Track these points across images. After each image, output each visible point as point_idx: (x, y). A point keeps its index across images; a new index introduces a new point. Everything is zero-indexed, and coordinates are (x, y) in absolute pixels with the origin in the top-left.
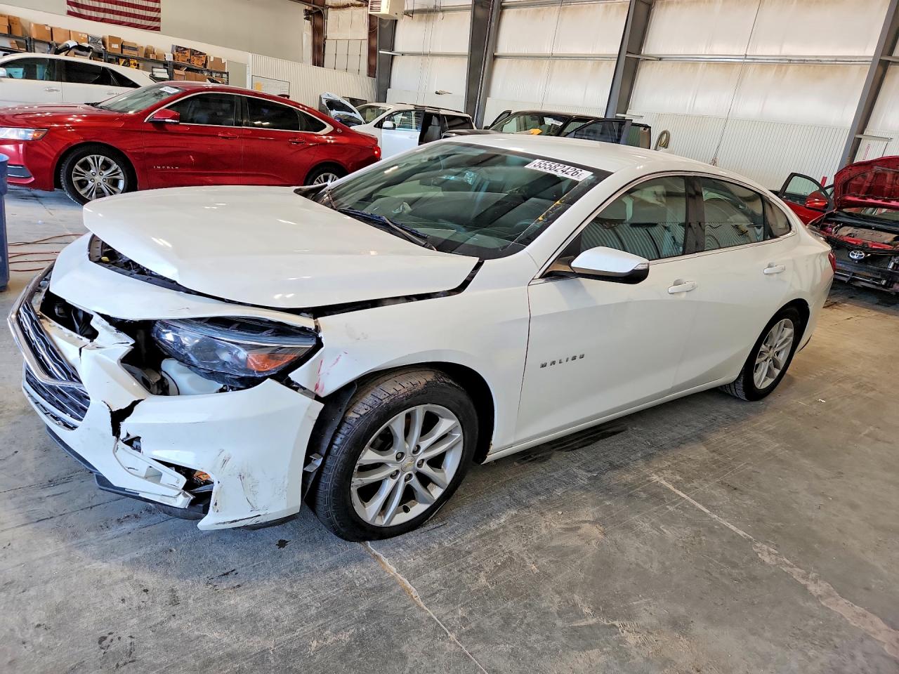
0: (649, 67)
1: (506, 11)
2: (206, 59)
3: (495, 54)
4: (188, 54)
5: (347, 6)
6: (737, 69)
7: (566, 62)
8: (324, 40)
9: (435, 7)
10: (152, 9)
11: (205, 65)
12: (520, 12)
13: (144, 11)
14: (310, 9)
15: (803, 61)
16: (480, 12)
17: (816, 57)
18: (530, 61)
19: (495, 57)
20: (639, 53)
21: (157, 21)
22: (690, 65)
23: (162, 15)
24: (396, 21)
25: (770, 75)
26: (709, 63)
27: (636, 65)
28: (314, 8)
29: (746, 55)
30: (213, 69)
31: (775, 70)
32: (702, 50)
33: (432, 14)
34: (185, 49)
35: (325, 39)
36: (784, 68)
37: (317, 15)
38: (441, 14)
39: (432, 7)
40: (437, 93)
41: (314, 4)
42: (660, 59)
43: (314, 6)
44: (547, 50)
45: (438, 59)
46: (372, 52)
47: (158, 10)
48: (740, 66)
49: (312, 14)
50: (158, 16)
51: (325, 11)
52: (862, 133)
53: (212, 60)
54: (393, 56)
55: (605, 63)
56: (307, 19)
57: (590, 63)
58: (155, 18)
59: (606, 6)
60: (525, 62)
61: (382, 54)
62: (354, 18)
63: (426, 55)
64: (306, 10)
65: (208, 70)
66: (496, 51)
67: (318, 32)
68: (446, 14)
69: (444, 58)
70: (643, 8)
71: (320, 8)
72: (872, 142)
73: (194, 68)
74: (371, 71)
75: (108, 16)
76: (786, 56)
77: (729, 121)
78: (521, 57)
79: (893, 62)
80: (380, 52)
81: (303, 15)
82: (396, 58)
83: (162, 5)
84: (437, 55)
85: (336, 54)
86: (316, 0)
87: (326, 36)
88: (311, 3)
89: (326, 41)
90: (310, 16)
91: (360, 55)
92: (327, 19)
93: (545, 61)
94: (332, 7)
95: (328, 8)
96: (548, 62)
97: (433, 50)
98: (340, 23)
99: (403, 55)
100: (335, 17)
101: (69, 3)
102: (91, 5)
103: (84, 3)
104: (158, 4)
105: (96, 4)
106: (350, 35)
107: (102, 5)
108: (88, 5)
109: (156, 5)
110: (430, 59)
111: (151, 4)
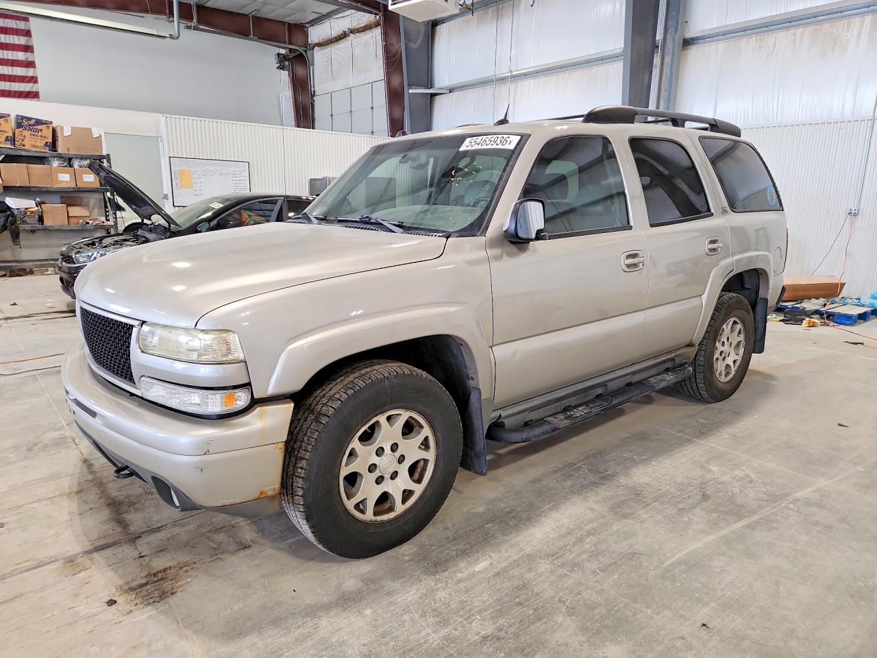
2: (54, 131)
5: (343, 36)
8: (312, 98)
10: (22, 79)
11: (53, 145)
14: (283, 51)
19: (687, 43)
21: (33, 98)
23: (39, 87)
28: (291, 50)
30: (72, 152)
35: (314, 96)
37: (297, 62)
41: (290, 44)
43: (291, 47)
46: (395, 96)
47: (33, 80)
49: (288, 60)
50: (34, 89)
51: (309, 52)
53: (67, 132)
54: (432, 95)
56: (282, 68)
60: (782, 38)
61: (414, 94)
62: (356, 53)
63: (503, 80)
64: (278, 54)
65: (60, 157)
66: (688, 31)
67: (302, 88)
71: (301, 50)
73: (24, 153)
74: (396, 126)
80: (410, 91)
81: (274, 63)
82: (438, 99)
83: (39, 72)
84: (526, 75)
85: (332, 115)
86: (294, 40)
87: (314, 91)
88: (286, 43)
89: (315, 98)
90: (287, 63)
91: (372, 108)
92: (313, 65)
93: (857, 20)
94: (320, 45)
95: (314, 47)
96: (868, 18)
97: (518, 70)
98: (335, 67)
99: (450, 92)
100: (326, 59)
104: (31, 70)
106: (353, 79)
109: (29, 72)
110: (512, 85)
111: (20, 71)
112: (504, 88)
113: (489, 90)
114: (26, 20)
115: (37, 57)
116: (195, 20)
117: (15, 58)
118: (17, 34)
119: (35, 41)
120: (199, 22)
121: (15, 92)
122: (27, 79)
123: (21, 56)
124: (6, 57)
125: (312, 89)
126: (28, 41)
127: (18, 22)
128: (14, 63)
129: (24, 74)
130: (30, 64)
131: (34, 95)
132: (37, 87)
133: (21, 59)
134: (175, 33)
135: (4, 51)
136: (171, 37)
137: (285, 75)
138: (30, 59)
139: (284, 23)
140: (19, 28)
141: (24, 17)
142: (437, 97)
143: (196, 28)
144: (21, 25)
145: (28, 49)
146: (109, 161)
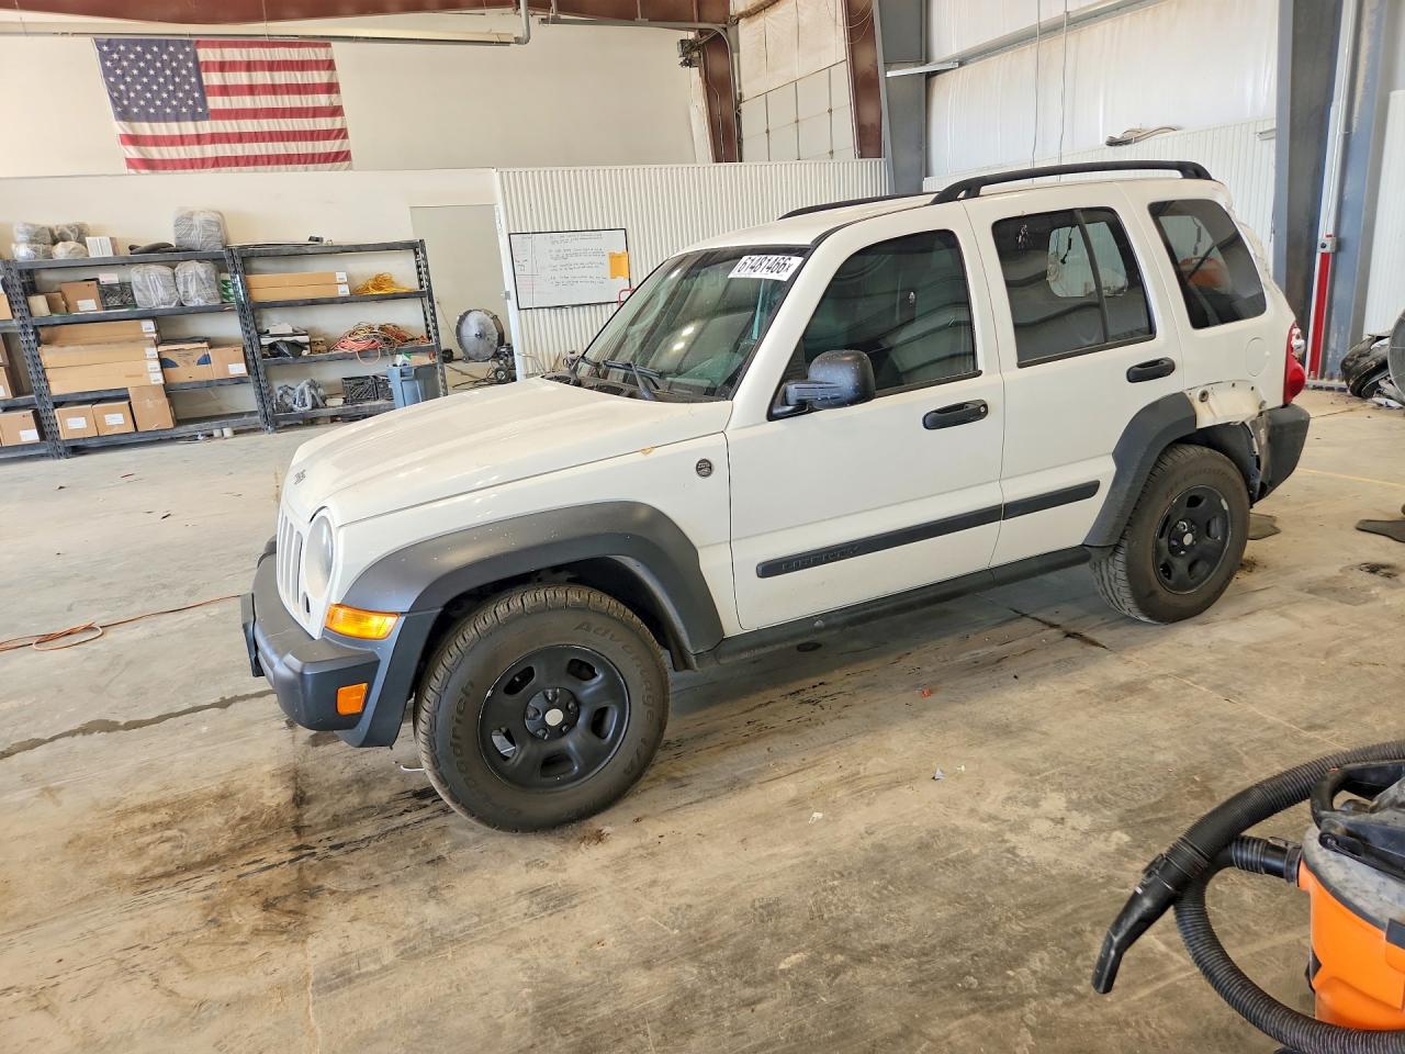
8: (737, 107)
10: (327, 135)
13: (310, 143)
14: (691, 35)
21: (343, 160)
23: (351, 144)
28: (701, 32)
35: (740, 102)
37: (711, 49)
41: (700, 21)
43: (702, 25)
46: (864, 85)
47: (341, 134)
49: (698, 49)
50: (344, 148)
51: (731, 31)
54: (930, 76)
56: (688, 63)
58: (337, 155)
61: (896, 78)
62: (804, 19)
63: (1051, 30)
64: (682, 41)
67: (721, 92)
71: (718, 28)
74: (868, 141)
80: (889, 74)
81: (676, 57)
82: (941, 87)
83: (349, 120)
85: (768, 132)
86: (707, 13)
87: (741, 94)
88: (692, 21)
89: (742, 106)
90: (696, 54)
91: (830, 111)
92: (739, 51)
94: (749, 15)
95: (738, 20)
97: (1081, 8)
98: (770, 47)
99: (961, 64)
100: (758, 37)
101: (131, 163)
102: (183, 156)
103: (167, 157)
104: (338, 119)
105: (195, 152)
106: (799, 66)
107: (210, 151)
108: (175, 156)
109: (336, 123)
110: (1071, 39)
111: (324, 123)
112: (1053, 46)
113: (1028, 52)
114: (327, 45)
115: (345, 99)
116: (553, 7)
117: (317, 105)
118: (318, 69)
119: (342, 76)
120: (561, 9)
121: (320, 155)
122: (334, 135)
123: (323, 100)
124: (305, 105)
125: (738, 91)
126: (332, 75)
127: (317, 49)
128: (316, 112)
129: (329, 128)
130: (336, 111)
131: (342, 157)
132: (348, 145)
133: (324, 105)
135: (303, 97)
136: (518, 41)
137: (694, 74)
138: (336, 103)
140: (320, 58)
141: (324, 41)
142: (938, 77)
143: (556, 21)
144: (320, 54)
145: (331, 88)
146: (424, 252)
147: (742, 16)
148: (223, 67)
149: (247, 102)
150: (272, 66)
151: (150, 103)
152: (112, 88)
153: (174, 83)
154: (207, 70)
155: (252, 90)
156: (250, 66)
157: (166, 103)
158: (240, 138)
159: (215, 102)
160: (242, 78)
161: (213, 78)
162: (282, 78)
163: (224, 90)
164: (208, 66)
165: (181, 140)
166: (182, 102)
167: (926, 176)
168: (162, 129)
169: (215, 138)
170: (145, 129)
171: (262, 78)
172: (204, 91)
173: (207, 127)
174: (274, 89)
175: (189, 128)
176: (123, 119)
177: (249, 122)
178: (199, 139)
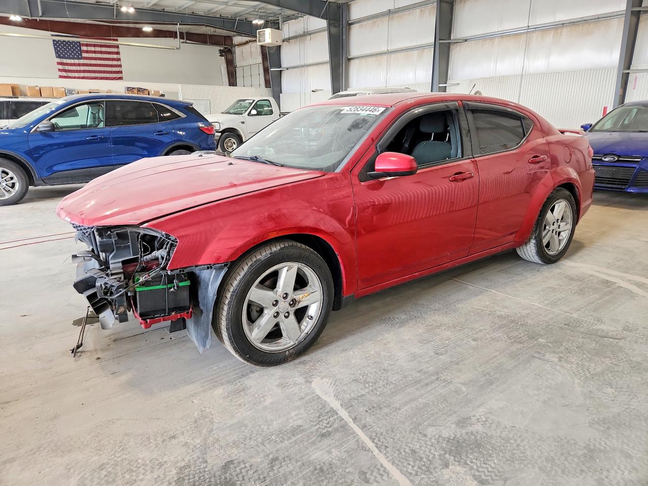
0: (458, 48)
1: (352, 26)
2: (149, 92)
3: (349, 57)
4: (136, 91)
5: (247, 43)
6: (523, 37)
7: (398, 55)
9: (304, 32)
10: (116, 66)
12: (362, 25)
13: (111, 68)
14: (222, 48)
15: (573, 23)
16: (334, 30)
17: (582, 18)
18: (373, 58)
19: (349, 60)
20: (450, 39)
21: (120, 73)
22: (488, 41)
23: (123, 69)
24: (280, 46)
25: (550, 37)
26: (502, 37)
27: (449, 48)
28: (225, 48)
29: (529, 26)
31: (552, 34)
32: (495, 28)
33: (303, 38)
34: (133, 88)
35: (235, 68)
36: (559, 31)
37: (228, 53)
38: (309, 37)
39: (301, 33)
40: (313, 91)
42: (466, 40)
43: (226, 46)
44: (384, 49)
45: (311, 68)
46: (266, 70)
47: (120, 66)
48: (525, 35)
49: (224, 52)
50: (121, 70)
51: (233, 49)
52: (629, 68)
54: (281, 71)
55: (426, 50)
56: (221, 56)
57: (416, 52)
58: (119, 71)
59: (421, 10)
60: (370, 59)
61: (273, 71)
62: (252, 51)
63: (302, 66)
64: (220, 50)
66: (349, 56)
67: (230, 64)
68: (312, 36)
69: (315, 67)
70: (446, 6)
71: (230, 47)
72: (638, 75)
74: (267, 84)
75: (86, 75)
76: (559, 22)
77: (524, 78)
78: (367, 56)
79: (643, 11)
80: (271, 69)
81: (218, 54)
82: (283, 72)
83: (122, 62)
84: (310, 65)
85: (243, 77)
86: (226, 43)
88: (223, 45)
90: (224, 54)
91: (259, 74)
92: (235, 54)
93: (384, 56)
95: (235, 46)
96: (386, 56)
97: (307, 62)
98: (244, 55)
99: (287, 70)
100: (240, 52)
101: (60, 70)
102: (74, 69)
103: (70, 69)
104: (119, 62)
105: (78, 68)
106: (251, 62)
107: (82, 68)
108: (72, 69)
109: (118, 63)
110: (306, 68)
111: (115, 63)
112: (303, 68)
113: (299, 70)
115: (121, 56)
116: (185, 39)
117: (113, 58)
118: (114, 48)
119: (121, 49)
120: (187, 40)
121: (114, 72)
122: (118, 66)
123: (115, 56)
125: (235, 64)
126: (118, 50)
128: (113, 60)
130: (119, 60)
133: (116, 58)
134: (178, 47)
136: (177, 49)
137: (223, 59)
138: (119, 58)
139: (222, 36)
140: (115, 45)
143: (186, 43)
145: (118, 53)
147: (237, 45)
148: (87, 45)
149: (94, 55)
150: (101, 46)
151: (66, 54)
152: (55, 49)
153: (73, 49)
154: (83, 46)
155: (95, 52)
156: (95, 46)
157: (70, 54)
158: (91, 65)
159: (84, 55)
160: (93, 49)
161: (84, 48)
162: (104, 49)
163: (87, 52)
164: (83, 45)
165: (74, 65)
166: (75, 54)
167: (281, 93)
168: (69, 61)
169: (84, 65)
170: (65, 61)
171: (98, 49)
172: (82, 51)
173: (82, 61)
174: (101, 52)
175: (77, 61)
176: (58, 58)
177: (94, 61)
178: (79, 65)
